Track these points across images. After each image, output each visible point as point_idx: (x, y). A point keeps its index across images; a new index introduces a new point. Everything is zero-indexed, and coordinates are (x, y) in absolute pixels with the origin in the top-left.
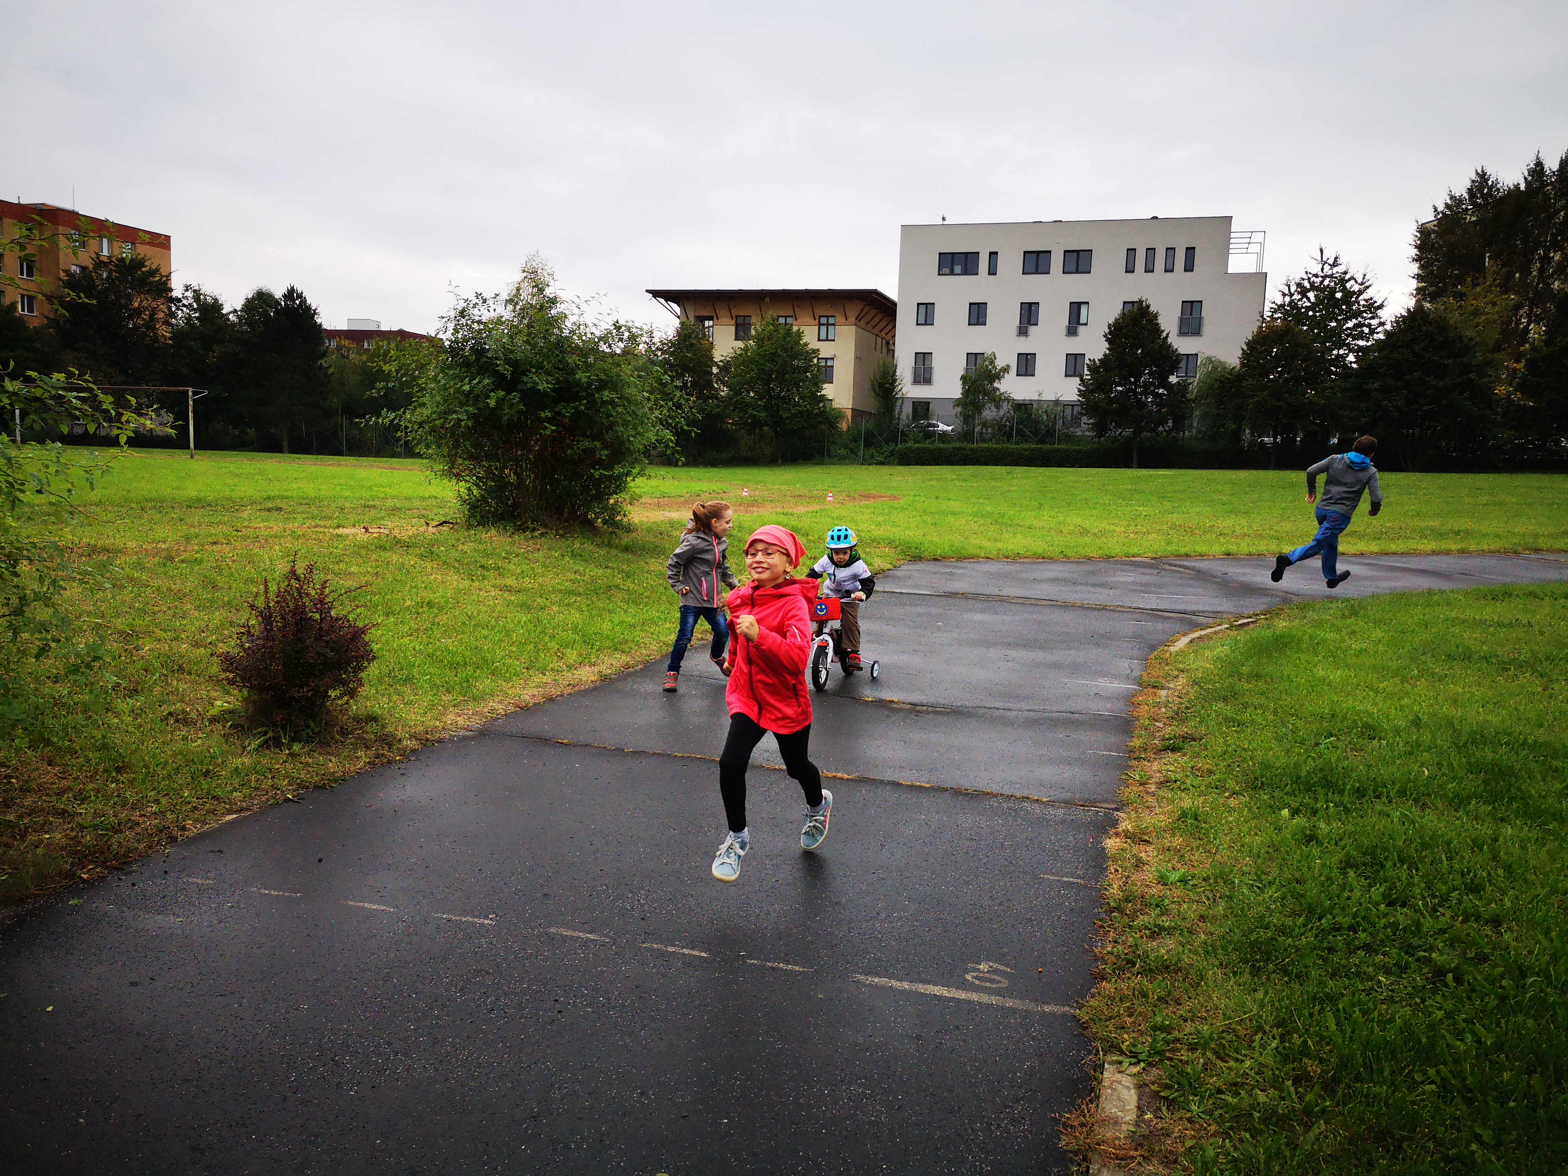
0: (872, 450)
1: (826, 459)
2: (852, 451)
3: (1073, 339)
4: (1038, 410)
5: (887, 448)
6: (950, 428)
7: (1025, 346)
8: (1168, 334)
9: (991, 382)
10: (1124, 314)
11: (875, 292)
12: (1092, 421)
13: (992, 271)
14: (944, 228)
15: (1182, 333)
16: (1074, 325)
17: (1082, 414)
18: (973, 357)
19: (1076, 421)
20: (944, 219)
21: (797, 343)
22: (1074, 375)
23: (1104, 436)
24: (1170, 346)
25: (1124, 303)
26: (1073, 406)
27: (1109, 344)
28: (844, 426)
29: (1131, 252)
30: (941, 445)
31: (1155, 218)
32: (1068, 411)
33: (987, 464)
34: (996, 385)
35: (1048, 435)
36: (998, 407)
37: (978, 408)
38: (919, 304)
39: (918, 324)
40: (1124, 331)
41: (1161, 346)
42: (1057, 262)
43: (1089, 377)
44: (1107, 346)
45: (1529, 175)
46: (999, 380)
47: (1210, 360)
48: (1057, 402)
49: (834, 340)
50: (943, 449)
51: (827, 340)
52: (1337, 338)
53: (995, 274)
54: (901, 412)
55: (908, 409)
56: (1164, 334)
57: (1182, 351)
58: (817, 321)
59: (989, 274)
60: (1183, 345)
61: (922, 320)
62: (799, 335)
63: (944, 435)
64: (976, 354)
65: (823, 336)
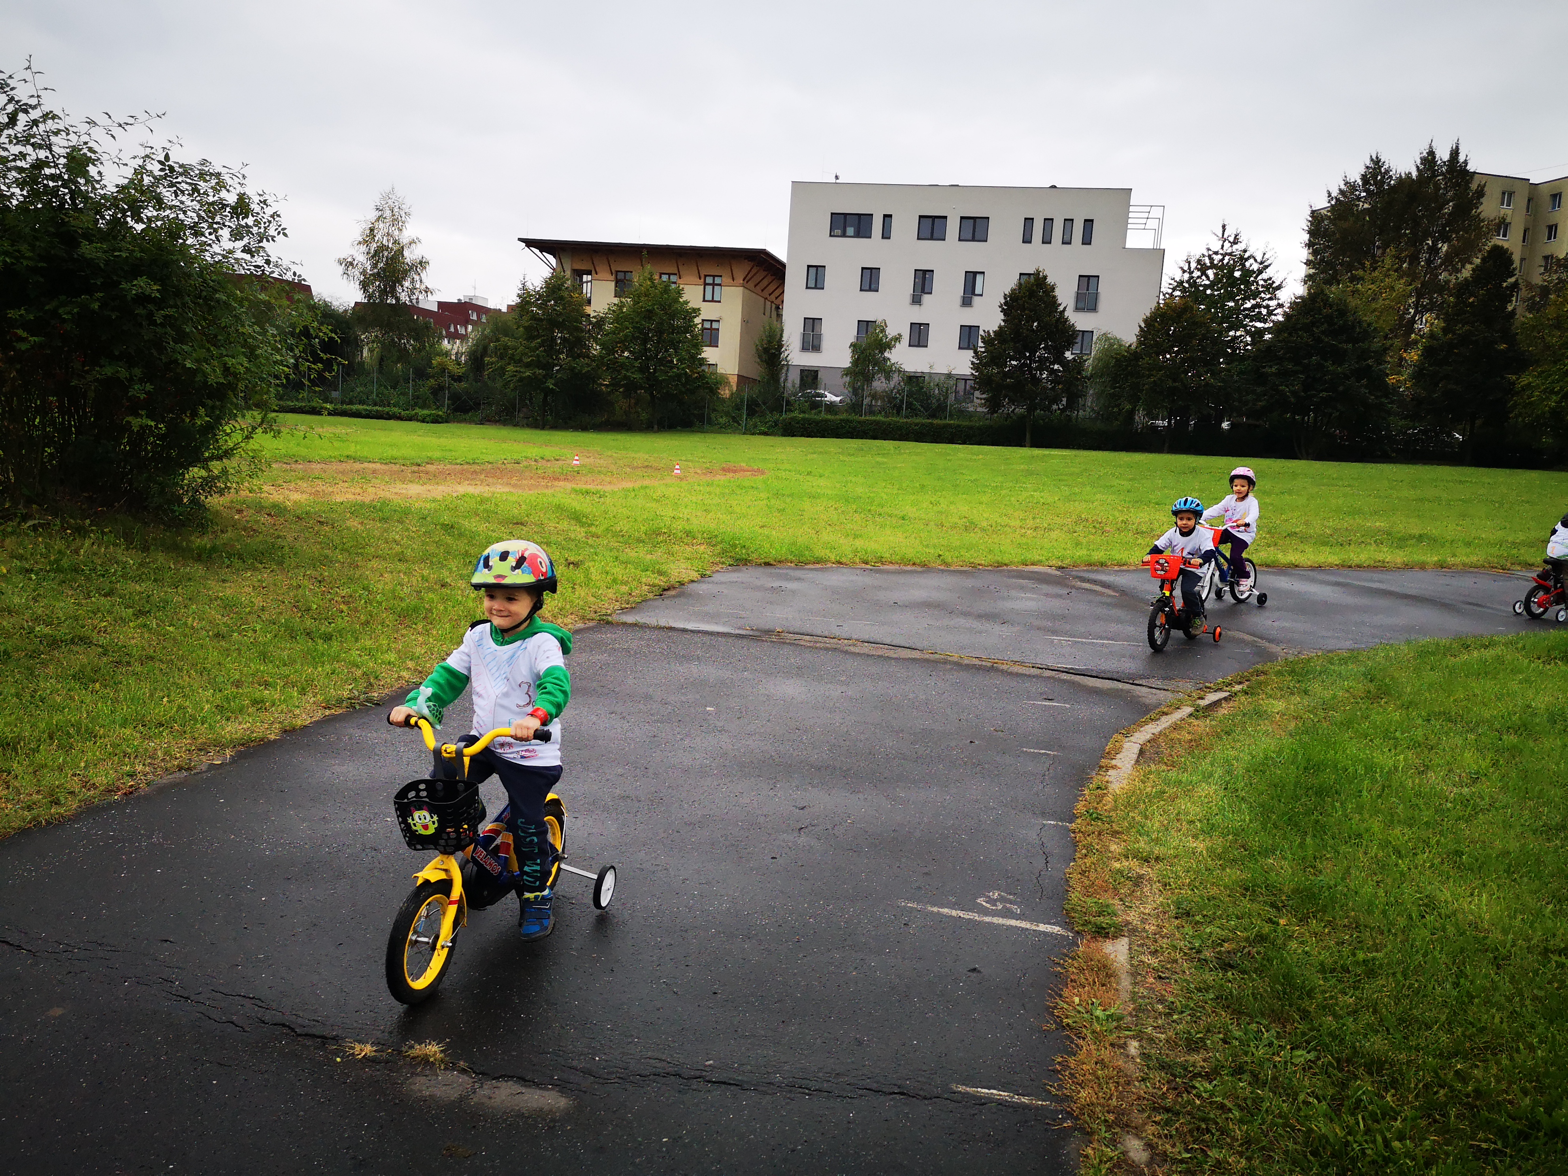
0: (755, 420)
1: (706, 427)
2: (734, 419)
3: (967, 310)
4: (929, 383)
5: (770, 418)
6: (838, 399)
7: (918, 315)
8: (1065, 308)
9: (882, 352)
10: (1020, 284)
11: (764, 252)
12: (984, 396)
13: (886, 235)
14: (837, 186)
15: (1077, 309)
16: (969, 295)
17: (974, 389)
18: (864, 326)
19: (968, 394)
20: (837, 177)
21: (676, 301)
22: (968, 348)
23: (997, 412)
24: (1066, 320)
25: (1021, 274)
26: (966, 380)
27: (1005, 315)
28: (725, 393)
29: (1029, 221)
30: (829, 417)
31: (1054, 187)
32: (961, 385)
33: (875, 438)
34: (886, 354)
35: (940, 409)
36: (888, 378)
37: (868, 379)
38: (809, 266)
39: (807, 288)
40: (1020, 302)
41: (1058, 319)
42: (953, 228)
43: (983, 350)
44: (1003, 317)
45: (1422, 164)
46: (890, 349)
47: (1105, 337)
48: (949, 376)
49: (719, 302)
50: (829, 420)
51: (713, 301)
52: (1234, 319)
53: (889, 238)
54: (786, 380)
55: (794, 378)
56: (1061, 308)
57: (1079, 327)
58: (702, 280)
59: (883, 238)
60: (1080, 321)
61: (812, 283)
62: (679, 293)
63: (831, 407)
64: (868, 322)
65: (709, 297)
